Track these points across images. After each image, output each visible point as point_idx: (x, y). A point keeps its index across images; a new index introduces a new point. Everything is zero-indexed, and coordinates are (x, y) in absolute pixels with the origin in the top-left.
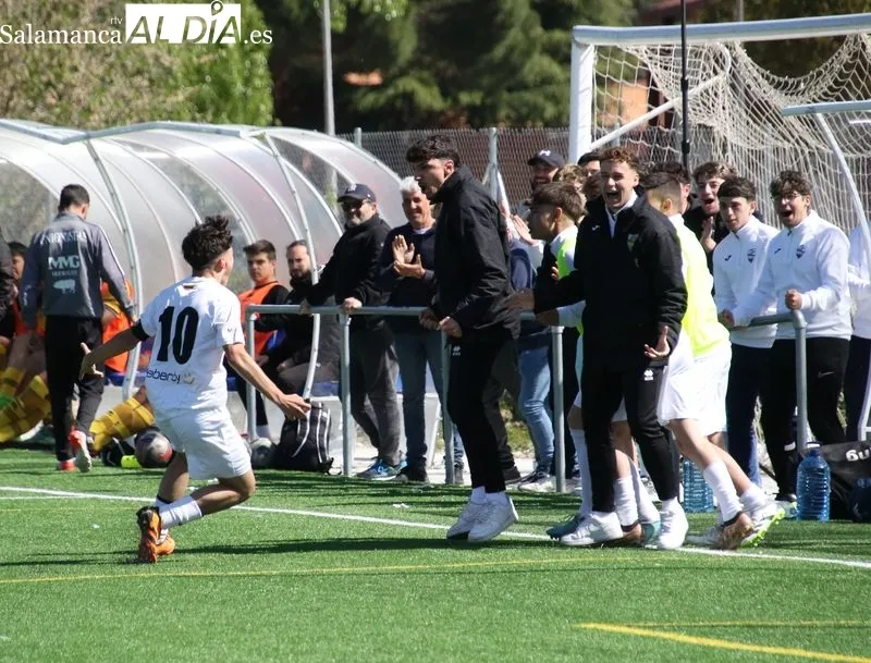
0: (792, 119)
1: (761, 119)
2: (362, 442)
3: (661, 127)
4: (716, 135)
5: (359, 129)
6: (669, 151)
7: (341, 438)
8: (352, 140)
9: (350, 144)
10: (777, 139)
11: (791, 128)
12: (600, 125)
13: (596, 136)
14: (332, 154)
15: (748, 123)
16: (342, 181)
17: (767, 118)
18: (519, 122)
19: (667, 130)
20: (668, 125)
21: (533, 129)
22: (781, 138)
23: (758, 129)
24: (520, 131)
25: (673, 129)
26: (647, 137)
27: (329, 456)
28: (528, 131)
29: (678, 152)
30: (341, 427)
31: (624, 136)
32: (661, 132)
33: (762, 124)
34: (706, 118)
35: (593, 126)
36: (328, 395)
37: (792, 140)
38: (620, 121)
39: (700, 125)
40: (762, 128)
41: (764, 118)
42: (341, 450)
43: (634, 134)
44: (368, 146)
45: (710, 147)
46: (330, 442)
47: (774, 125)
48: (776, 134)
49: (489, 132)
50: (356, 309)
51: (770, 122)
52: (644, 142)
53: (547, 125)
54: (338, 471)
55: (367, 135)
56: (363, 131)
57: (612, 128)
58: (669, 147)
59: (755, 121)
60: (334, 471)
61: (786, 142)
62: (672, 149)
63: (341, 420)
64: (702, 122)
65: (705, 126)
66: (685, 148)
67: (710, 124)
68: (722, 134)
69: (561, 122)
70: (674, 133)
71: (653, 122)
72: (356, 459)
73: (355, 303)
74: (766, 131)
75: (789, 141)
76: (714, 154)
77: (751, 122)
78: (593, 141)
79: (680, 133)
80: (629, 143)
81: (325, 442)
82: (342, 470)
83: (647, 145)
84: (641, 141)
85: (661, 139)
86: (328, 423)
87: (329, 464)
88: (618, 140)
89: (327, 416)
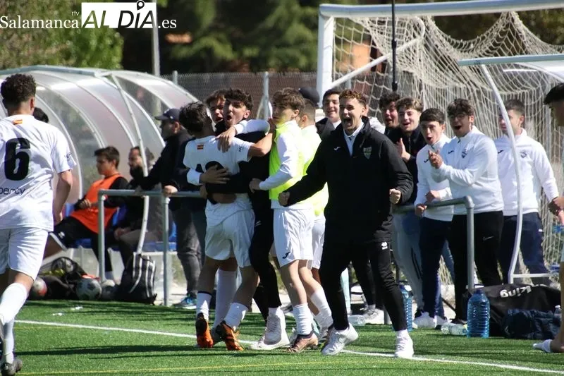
0: (465, 68)
1: (444, 68)
2: (177, 283)
3: (378, 73)
4: (415, 79)
5: (176, 72)
6: (384, 89)
7: (162, 280)
8: (171, 79)
9: (170, 82)
10: (455, 81)
11: (464, 74)
12: (338, 71)
13: (336, 78)
14: (156, 87)
15: (436, 71)
16: (164, 106)
17: (449, 67)
18: (283, 68)
19: (382, 75)
20: (383, 71)
21: (292, 73)
22: (458, 81)
23: (443, 74)
24: (284, 75)
25: (386, 74)
26: (370, 79)
27: (154, 292)
28: (289, 74)
29: (390, 90)
30: (162, 273)
31: (353, 79)
32: (378, 76)
33: (445, 71)
34: (409, 67)
35: (333, 71)
36: (153, 251)
37: (466, 82)
38: (350, 68)
39: (404, 72)
40: (446, 74)
41: (447, 67)
42: (162, 288)
43: (360, 77)
44: (181, 83)
45: (410, 86)
46: (155, 283)
47: (453, 72)
48: (455, 78)
49: (264, 75)
50: (173, 194)
51: (451, 70)
52: (367, 82)
53: (302, 70)
54: (160, 302)
55: (181, 76)
56: (179, 73)
57: (345, 73)
58: (383, 86)
59: (441, 70)
60: (157, 303)
61: (461, 84)
62: (386, 88)
63: (163, 268)
64: (406, 70)
65: (408, 72)
66: (395, 87)
67: (410, 71)
68: (419, 77)
69: (312, 68)
70: (387, 76)
71: (374, 69)
72: (173, 294)
73: (173, 189)
74: (448, 76)
75: (463, 83)
76: (413, 91)
77: (438, 70)
78: (333, 81)
79: (391, 76)
80: (357, 83)
81: (152, 283)
82: (163, 302)
83: (369, 84)
84: (365, 82)
85: (379, 80)
86: (153, 270)
87: (154, 297)
88: (350, 81)
89: (153, 265)
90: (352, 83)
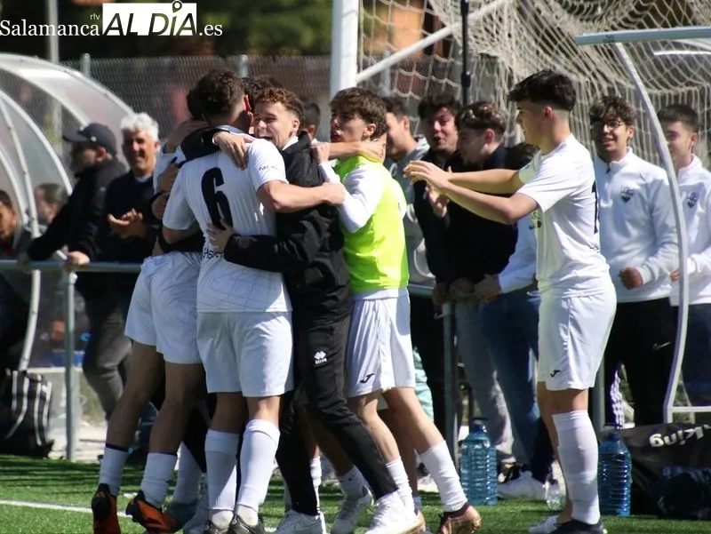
0: (588, 49)
1: (552, 48)
2: (88, 421)
3: (438, 57)
4: (501, 66)
5: (87, 57)
6: (447, 84)
7: (63, 416)
8: (78, 68)
9: (77, 74)
10: (570, 71)
11: (586, 59)
12: (366, 53)
13: (363, 66)
14: (56, 83)
15: (538, 53)
16: (66, 115)
17: (560, 47)
18: (272, 49)
19: (443, 60)
20: (446, 55)
21: (288, 58)
22: (575, 70)
23: (549, 59)
24: (274, 60)
25: (451, 59)
26: (422, 68)
27: (50, 436)
28: (284, 59)
29: (457, 86)
30: (63, 404)
31: (394, 67)
32: (437, 62)
33: (553, 54)
34: (490, 48)
35: (358, 54)
36: (48, 366)
37: (588, 73)
38: (389, 49)
39: (482, 55)
40: (554, 59)
41: (556, 47)
42: (64, 430)
43: (405, 65)
44: (97, 75)
45: (493, 80)
46: (52, 420)
47: (567, 56)
48: (570, 66)
49: (240, 60)
50: (83, 266)
51: (563, 52)
52: (418, 74)
53: (306, 52)
54: (59, 455)
55: (97, 62)
56: (92, 57)
57: (380, 57)
58: (445, 80)
59: (545, 51)
60: (54, 455)
61: (581, 75)
62: (451, 83)
63: (64, 395)
64: (485, 51)
65: (488, 56)
66: (466, 81)
67: (493, 53)
68: (507, 65)
69: (323, 49)
70: (452, 63)
71: (429, 50)
72: (81, 440)
73: (82, 259)
74: (559, 62)
75: (584, 74)
76: (498, 88)
77: (541, 52)
78: (359, 71)
79: (459, 63)
80: (400, 74)
81: (45, 420)
82: (64, 454)
83: (421, 77)
84: (414, 73)
85: (438, 70)
86: (48, 398)
87: (48, 446)
88: (388, 72)
89: (46, 389)
90: (392, 75)
